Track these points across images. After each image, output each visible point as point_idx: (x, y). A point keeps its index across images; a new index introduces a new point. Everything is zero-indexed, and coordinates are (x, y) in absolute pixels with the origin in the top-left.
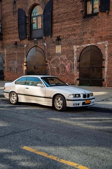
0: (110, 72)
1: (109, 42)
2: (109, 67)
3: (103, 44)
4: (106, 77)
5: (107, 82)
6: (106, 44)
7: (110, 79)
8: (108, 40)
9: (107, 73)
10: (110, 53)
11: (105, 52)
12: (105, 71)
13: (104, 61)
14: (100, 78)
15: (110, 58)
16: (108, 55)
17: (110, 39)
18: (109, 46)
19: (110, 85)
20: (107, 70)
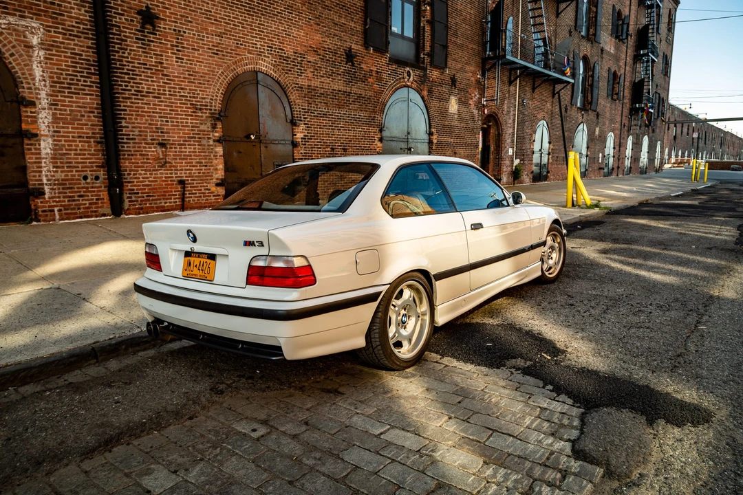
0: (67, 158)
1: (50, 27)
2: (63, 136)
3: (15, 30)
4: (48, 180)
5: (59, 197)
6: (32, 33)
7: (70, 184)
8: (40, 15)
9: (52, 163)
10: (58, 78)
11: (31, 69)
12: (40, 154)
13: (28, 110)
14: (13, 187)
15: (60, 98)
16: (51, 86)
17: (51, 17)
18: (52, 46)
19: (74, 209)
20: (54, 150)
